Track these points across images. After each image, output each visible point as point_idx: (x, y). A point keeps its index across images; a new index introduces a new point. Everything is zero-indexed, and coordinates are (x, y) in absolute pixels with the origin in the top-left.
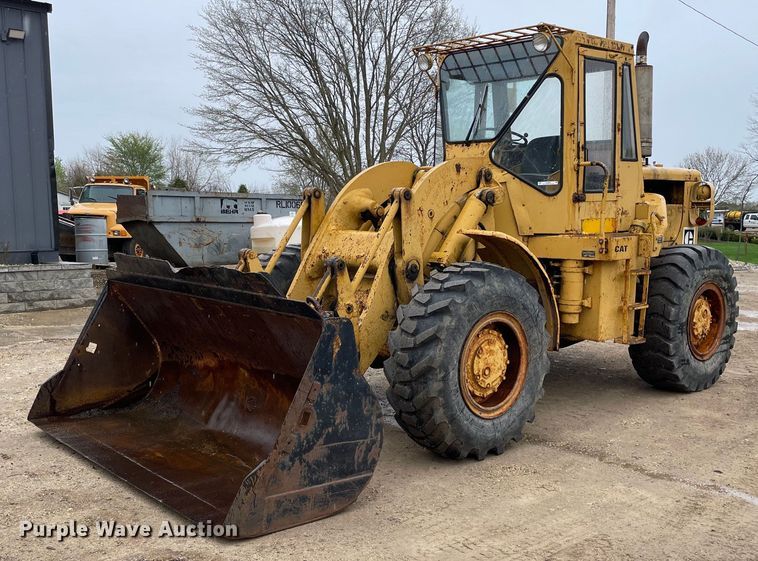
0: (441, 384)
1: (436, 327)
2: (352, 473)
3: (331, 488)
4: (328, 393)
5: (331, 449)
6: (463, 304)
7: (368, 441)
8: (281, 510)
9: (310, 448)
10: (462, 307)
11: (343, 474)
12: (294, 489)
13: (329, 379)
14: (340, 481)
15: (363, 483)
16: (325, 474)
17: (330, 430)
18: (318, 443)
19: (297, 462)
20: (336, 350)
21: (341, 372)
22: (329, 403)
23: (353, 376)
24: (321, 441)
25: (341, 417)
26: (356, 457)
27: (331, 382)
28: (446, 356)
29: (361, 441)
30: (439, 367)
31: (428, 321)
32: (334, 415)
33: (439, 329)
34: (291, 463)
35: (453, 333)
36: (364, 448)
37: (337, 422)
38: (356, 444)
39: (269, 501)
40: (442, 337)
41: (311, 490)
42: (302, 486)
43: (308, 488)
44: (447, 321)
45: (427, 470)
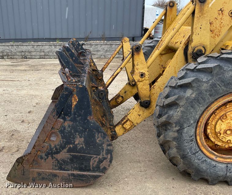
0: (176, 134)
1: (176, 97)
2: (89, 170)
3: (73, 175)
4: (69, 126)
5: (73, 156)
6: (207, 82)
7: (101, 157)
8: (41, 177)
9: (57, 152)
10: (205, 85)
11: (81, 169)
12: (49, 169)
13: (69, 118)
14: (79, 173)
15: (96, 177)
16: (69, 167)
17: (71, 146)
18: (63, 151)
19: (50, 157)
20: (75, 103)
21: (78, 116)
22: (70, 132)
23: (88, 120)
24: (65, 150)
25: (79, 141)
26: (91, 163)
27: (71, 120)
28: (182, 117)
29: (95, 156)
30: (176, 123)
31: (176, 91)
32: (74, 138)
33: (179, 98)
34: (46, 157)
35: (192, 102)
36: (97, 160)
37: (76, 143)
38: (91, 157)
39: (33, 171)
40: (181, 104)
41: (59, 173)
42: (53, 169)
43: (58, 171)
44: (189, 93)
45: (166, 178)
